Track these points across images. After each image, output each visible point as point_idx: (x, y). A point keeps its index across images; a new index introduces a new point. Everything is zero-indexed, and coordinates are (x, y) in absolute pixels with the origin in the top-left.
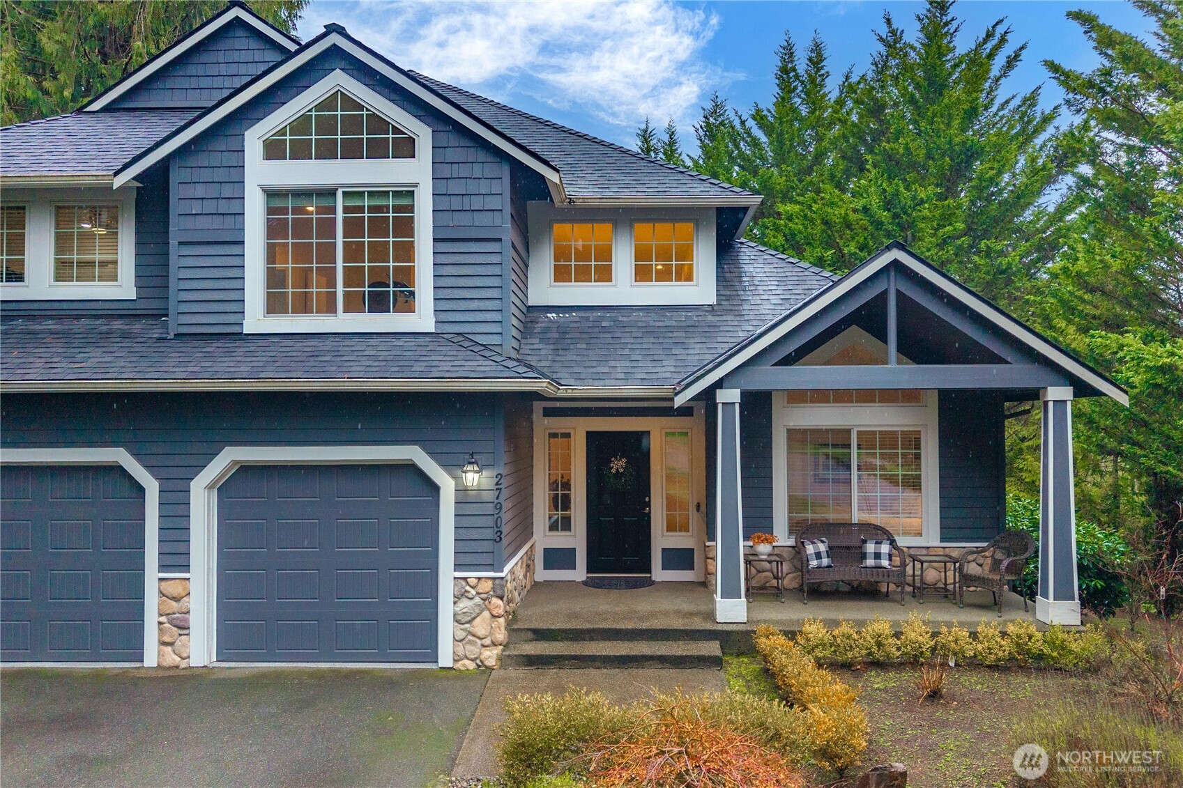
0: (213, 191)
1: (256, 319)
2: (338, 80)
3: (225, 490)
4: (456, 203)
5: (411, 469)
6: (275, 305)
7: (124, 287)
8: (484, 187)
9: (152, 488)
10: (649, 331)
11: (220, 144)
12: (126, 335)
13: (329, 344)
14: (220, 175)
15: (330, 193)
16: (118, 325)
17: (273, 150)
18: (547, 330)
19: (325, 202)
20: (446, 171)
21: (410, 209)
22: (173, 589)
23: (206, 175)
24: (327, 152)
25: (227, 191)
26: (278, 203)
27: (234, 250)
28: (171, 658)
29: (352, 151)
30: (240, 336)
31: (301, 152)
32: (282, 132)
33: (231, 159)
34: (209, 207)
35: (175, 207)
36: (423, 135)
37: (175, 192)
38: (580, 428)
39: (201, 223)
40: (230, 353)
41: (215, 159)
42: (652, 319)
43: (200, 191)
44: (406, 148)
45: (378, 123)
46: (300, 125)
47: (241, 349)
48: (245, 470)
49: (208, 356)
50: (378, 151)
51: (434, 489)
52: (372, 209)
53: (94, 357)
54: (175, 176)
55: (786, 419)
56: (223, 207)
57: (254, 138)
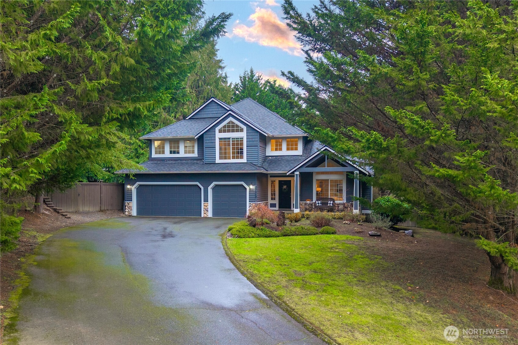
0: (210, 139)
1: (218, 161)
2: (231, 119)
3: (213, 189)
4: (250, 140)
5: (242, 185)
6: (221, 158)
7: (195, 155)
8: (255, 137)
9: (202, 188)
10: (288, 161)
11: (212, 130)
12: (197, 163)
13: (229, 165)
14: (212, 136)
15: (230, 138)
16: (195, 161)
17: (220, 131)
18: (269, 161)
19: (229, 140)
20: (248, 134)
21: (243, 141)
22: (205, 204)
23: (210, 136)
24: (229, 131)
25: (213, 138)
26: (221, 140)
27: (214, 149)
28: (206, 216)
29: (233, 131)
30: (215, 163)
31: (225, 131)
32: (222, 128)
33: (213, 133)
34: (210, 141)
35: (205, 141)
36: (245, 128)
37: (205, 139)
38: (277, 180)
39: (209, 144)
40: (214, 166)
41: (211, 133)
42: (289, 158)
43: (208, 139)
44: (242, 130)
45: (237, 126)
46: (225, 127)
47: (216, 166)
48: (216, 186)
49: (211, 167)
50: (237, 131)
51: (246, 189)
52: (236, 141)
53: (193, 167)
54: (205, 136)
55: (315, 178)
56: (212, 141)
57: (217, 129)
